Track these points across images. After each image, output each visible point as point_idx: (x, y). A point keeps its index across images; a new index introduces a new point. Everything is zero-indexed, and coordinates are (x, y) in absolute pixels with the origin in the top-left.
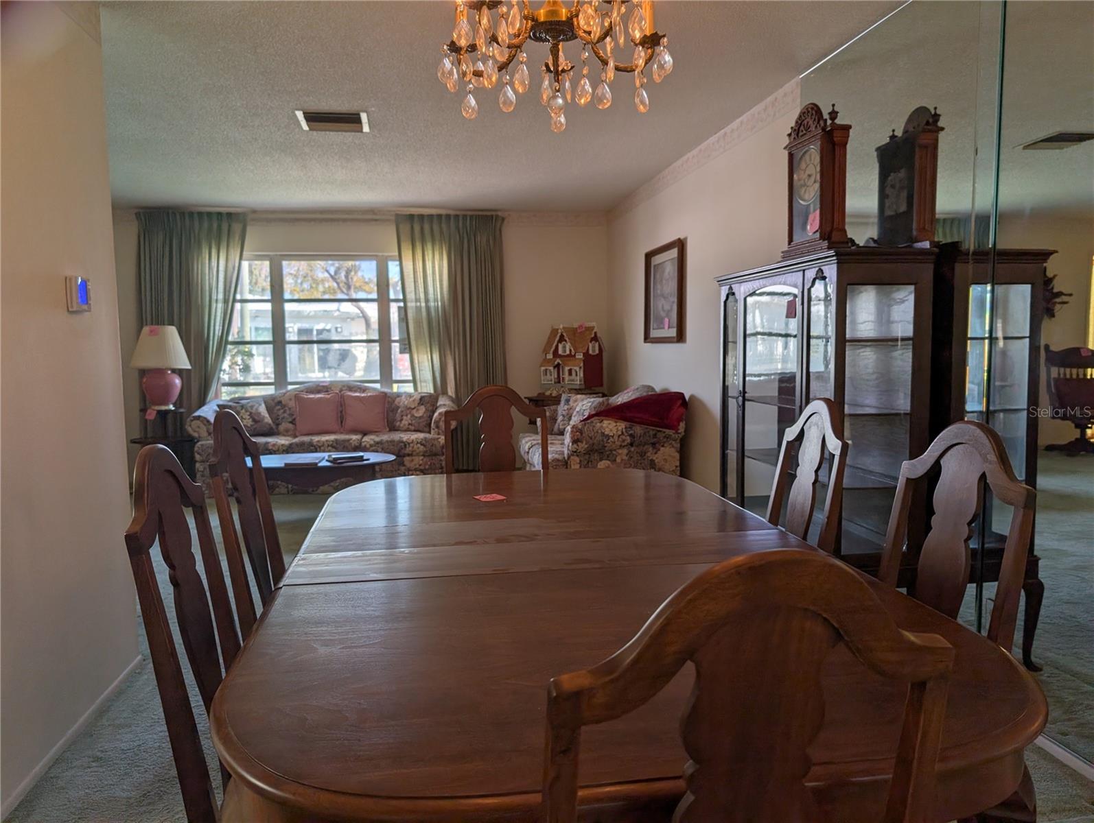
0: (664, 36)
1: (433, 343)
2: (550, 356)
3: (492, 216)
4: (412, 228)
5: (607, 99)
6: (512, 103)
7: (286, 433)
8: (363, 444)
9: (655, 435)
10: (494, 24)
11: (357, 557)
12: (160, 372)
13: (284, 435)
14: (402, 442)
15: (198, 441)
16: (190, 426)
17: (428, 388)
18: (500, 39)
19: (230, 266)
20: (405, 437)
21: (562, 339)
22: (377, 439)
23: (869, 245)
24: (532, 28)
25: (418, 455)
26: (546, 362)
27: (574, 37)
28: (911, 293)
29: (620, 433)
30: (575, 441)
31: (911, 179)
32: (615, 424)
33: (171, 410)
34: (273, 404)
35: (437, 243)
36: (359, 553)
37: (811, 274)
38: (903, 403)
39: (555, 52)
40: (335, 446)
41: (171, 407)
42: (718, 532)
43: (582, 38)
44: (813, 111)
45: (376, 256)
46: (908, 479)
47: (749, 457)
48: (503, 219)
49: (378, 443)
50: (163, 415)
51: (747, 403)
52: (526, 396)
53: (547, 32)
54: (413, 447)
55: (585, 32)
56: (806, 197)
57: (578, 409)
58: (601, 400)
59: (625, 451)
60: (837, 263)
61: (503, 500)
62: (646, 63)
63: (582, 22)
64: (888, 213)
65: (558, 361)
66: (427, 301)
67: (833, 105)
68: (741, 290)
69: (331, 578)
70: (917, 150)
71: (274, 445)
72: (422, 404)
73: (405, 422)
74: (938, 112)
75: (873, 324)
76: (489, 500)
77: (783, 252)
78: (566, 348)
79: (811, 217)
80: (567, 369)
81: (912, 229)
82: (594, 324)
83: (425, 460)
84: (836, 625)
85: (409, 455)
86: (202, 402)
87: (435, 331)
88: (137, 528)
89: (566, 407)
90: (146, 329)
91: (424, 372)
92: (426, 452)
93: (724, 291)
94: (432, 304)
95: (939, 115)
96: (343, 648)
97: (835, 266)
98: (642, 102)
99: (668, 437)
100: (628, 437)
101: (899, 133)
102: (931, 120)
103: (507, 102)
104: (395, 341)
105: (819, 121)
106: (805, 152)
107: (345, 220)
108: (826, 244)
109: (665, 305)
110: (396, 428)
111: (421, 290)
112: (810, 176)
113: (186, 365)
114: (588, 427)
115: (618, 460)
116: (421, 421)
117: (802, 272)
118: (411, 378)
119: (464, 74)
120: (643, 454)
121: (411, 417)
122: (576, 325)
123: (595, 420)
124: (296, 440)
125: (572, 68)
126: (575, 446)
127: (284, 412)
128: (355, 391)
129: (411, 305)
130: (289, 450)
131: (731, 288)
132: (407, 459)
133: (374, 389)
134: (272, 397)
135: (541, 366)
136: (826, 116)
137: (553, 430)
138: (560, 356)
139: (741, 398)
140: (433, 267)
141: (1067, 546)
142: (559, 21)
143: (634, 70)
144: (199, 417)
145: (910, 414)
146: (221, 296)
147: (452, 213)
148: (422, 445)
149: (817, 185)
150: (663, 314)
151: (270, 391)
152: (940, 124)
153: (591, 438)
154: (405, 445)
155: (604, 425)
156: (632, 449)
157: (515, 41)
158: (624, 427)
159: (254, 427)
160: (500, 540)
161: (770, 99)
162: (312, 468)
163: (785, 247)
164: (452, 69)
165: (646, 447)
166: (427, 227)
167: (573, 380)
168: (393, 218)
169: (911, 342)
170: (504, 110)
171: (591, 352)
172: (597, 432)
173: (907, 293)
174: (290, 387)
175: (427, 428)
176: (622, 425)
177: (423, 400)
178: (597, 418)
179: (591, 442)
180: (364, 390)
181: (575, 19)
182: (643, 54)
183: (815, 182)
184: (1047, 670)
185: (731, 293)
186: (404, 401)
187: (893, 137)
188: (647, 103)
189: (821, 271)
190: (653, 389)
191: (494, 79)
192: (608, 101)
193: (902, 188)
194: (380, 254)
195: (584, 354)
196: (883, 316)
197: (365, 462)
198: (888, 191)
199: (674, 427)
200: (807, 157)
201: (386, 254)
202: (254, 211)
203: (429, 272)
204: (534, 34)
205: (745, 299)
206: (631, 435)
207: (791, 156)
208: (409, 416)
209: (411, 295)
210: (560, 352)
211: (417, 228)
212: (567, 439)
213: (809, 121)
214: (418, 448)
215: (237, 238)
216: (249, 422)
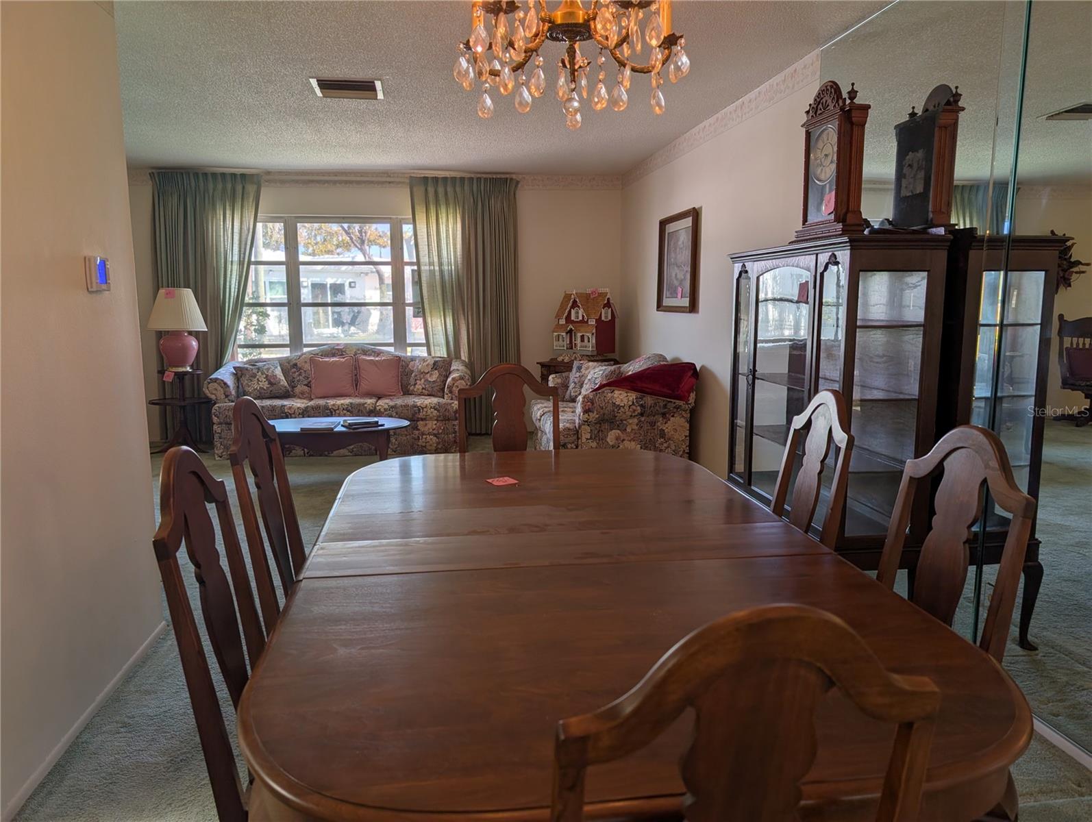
0: (681, 37)
1: (446, 307)
2: (563, 322)
3: (507, 179)
4: (426, 191)
5: (622, 101)
6: (528, 103)
7: (301, 396)
8: (378, 408)
9: (665, 406)
10: (512, 30)
11: (374, 546)
12: (177, 334)
13: (300, 398)
14: (415, 407)
15: (215, 403)
16: (208, 388)
17: (441, 352)
18: (516, 47)
19: (245, 228)
20: (420, 401)
21: (575, 305)
22: (392, 403)
23: (884, 227)
24: (550, 29)
25: (431, 419)
26: (558, 327)
27: (590, 37)
28: (923, 278)
29: (630, 403)
30: (586, 411)
31: (928, 159)
32: (626, 394)
33: (188, 372)
34: (289, 367)
35: (451, 206)
36: (376, 542)
37: (824, 258)
38: (912, 388)
39: (571, 52)
40: (351, 410)
41: (189, 369)
42: (725, 524)
43: (599, 42)
44: (832, 89)
45: (390, 218)
46: (911, 477)
47: (757, 435)
48: (518, 182)
49: (392, 407)
50: (181, 376)
51: (756, 381)
52: (538, 361)
53: (564, 33)
54: (426, 412)
55: (601, 36)
56: (823, 177)
57: (588, 378)
58: (613, 368)
59: (636, 421)
60: (851, 249)
61: (516, 484)
62: (663, 64)
63: (599, 26)
64: (905, 193)
65: (571, 326)
66: (441, 264)
67: (853, 84)
68: (754, 268)
69: (349, 570)
70: (936, 129)
71: (290, 408)
72: (436, 369)
73: (419, 387)
74: (959, 91)
75: (885, 307)
76: (501, 484)
77: (796, 232)
78: (578, 314)
79: (826, 197)
80: (579, 335)
81: (928, 212)
82: (607, 290)
83: (438, 424)
84: (828, 672)
85: (422, 420)
86: (219, 365)
87: (449, 294)
88: (165, 534)
89: (578, 374)
90: (162, 291)
91: (438, 336)
92: (440, 416)
93: (737, 267)
94: (446, 268)
95: (961, 95)
96: (362, 649)
97: (848, 252)
98: (659, 104)
99: (678, 408)
100: (639, 408)
101: (919, 111)
102: (952, 99)
103: (523, 103)
104: (410, 305)
105: (837, 101)
106: (823, 131)
107: (358, 183)
108: (840, 226)
109: (679, 273)
110: (410, 393)
111: (435, 253)
112: (826, 155)
113: (203, 327)
114: (599, 398)
115: (629, 430)
116: (435, 385)
117: (815, 255)
118: (424, 342)
119: (480, 74)
120: (653, 424)
121: (425, 381)
122: (589, 291)
123: (606, 390)
124: (312, 403)
125: (589, 63)
126: (586, 415)
127: (300, 375)
128: (370, 355)
129: (425, 268)
130: (305, 413)
131: (744, 266)
132: (420, 423)
133: (389, 353)
134: (288, 360)
135: (554, 332)
136: (845, 95)
137: (564, 397)
138: (573, 322)
139: (751, 376)
140: (447, 231)
141: (1071, 521)
142: (576, 24)
143: (651, 71)
144: (216, 380)
145: (918, 400)
146: (236, 258)
147: (467, 175)
148: (435, 410)
149: (834, 166)
150: (676, 283)
151: (285, 353)
152: (961, 104)
153: (602, 409)
154: (419, 410)
155: (615, 395)
156: (643, 419)
157: (530, 45)
158: (635, 397)
159: (271, 389)
160: (512, 530)
161: (790, 70)
162: (328, 434)
163: (800, 227)
164: (468, 68)
165: (656, 416)
166: (441, 190)
167: (586, 347)
168: (408, 181)
169: (922, 328)
170: (520, 111)
171: (603, 318)
172: (608, 402)
173: (919, 279)
174: (305, 350)
175: (440, 392)
176: (633, 396)
177: (435, 365)
178: (608, 388)
179: (602, 411)
180: (378, 353)
181: (592, 23)
182: (660, 56)
183: (832, 162)
184: (1042, 650)
185: (744, 271)
186: (419, 365)
187: (913, 115)
188: (663, 104)
189: (834, 256)
190: (665, 359)
191: (510, 86)
192: (624, 104)
193: (919, 168)
194: (394, 217)
195: (596, 320)
196: (895, 299)
197: (380, 428)
198: (906, 170)
199: (684, 398)
200: (824, 136)
201: (399, 217)
202: (268, 173)
203: (443, 235)
204: (551, 35)
205: (758, 278)
206: (642, 406)
207: (808, 134)
208: (423, 380)
209: (424, 259)
210: (573, 318)
211: (431, 190)
212: (579, 410)
213: (828, 99)
214: (432, 412)
215: (251, 200)
216: (265, 385)
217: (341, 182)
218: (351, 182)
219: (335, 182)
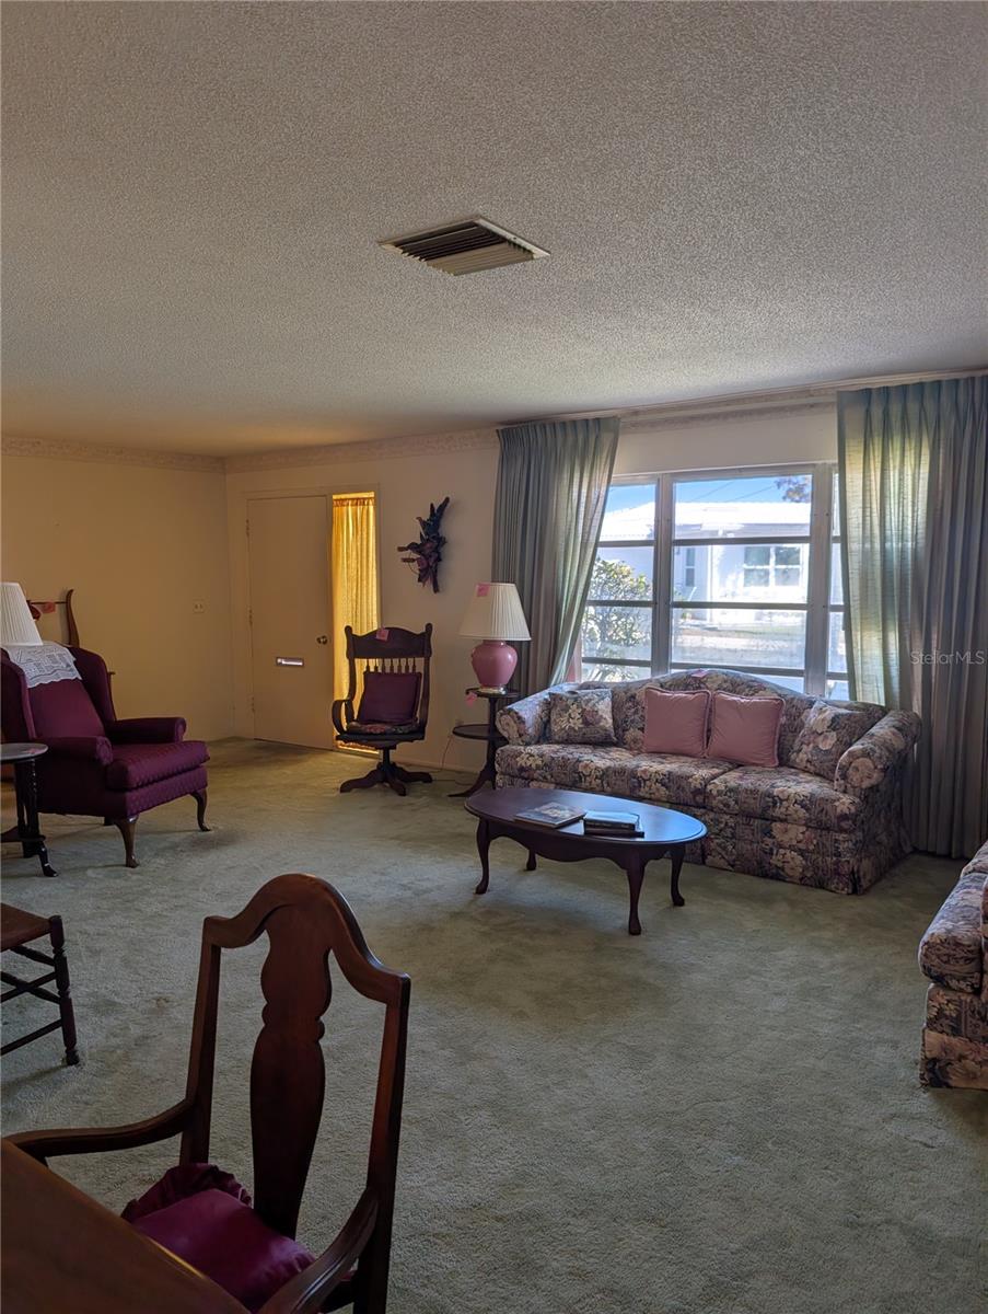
4: (868, 412)
7: (633, 745)
8: (709, 787)
12: (490, 645)
13: (631, 749)
19: (593, 494)
22: (735, 782)
25: (795, 822)
33: (500, 695)
34: (625, 699)
41: (502, 691)
45: (814, 465)
49: (731, 790)
50: (493, 699)
54: (788, 808)
72: (834, 730)
73: (804, 756)
83: (808, 833)
85: (781, 821)
92: (810, 820)
94: (894, 545)
104: (836, 608)
107: (761, 412)
110: (790, 764)
111: (876, 520)
116: (825, 757)
121: (814, 748)
127: (636, 713)
129: (857, 547)
132: (777, 826)
134: (629, 687)
144: (512, 712)
154: (775, 803)
168: (834, 399)
175: (829, 774)
177: (835, 722)
186: (812, 717)
194: (820, 462)
209: (856, 531)
211: (877, 412)
214: (796, 811)
215: (605, 455)
216: (577, 724)
217: (735, 414)
218: (750, 413)
219: (726, 416)
